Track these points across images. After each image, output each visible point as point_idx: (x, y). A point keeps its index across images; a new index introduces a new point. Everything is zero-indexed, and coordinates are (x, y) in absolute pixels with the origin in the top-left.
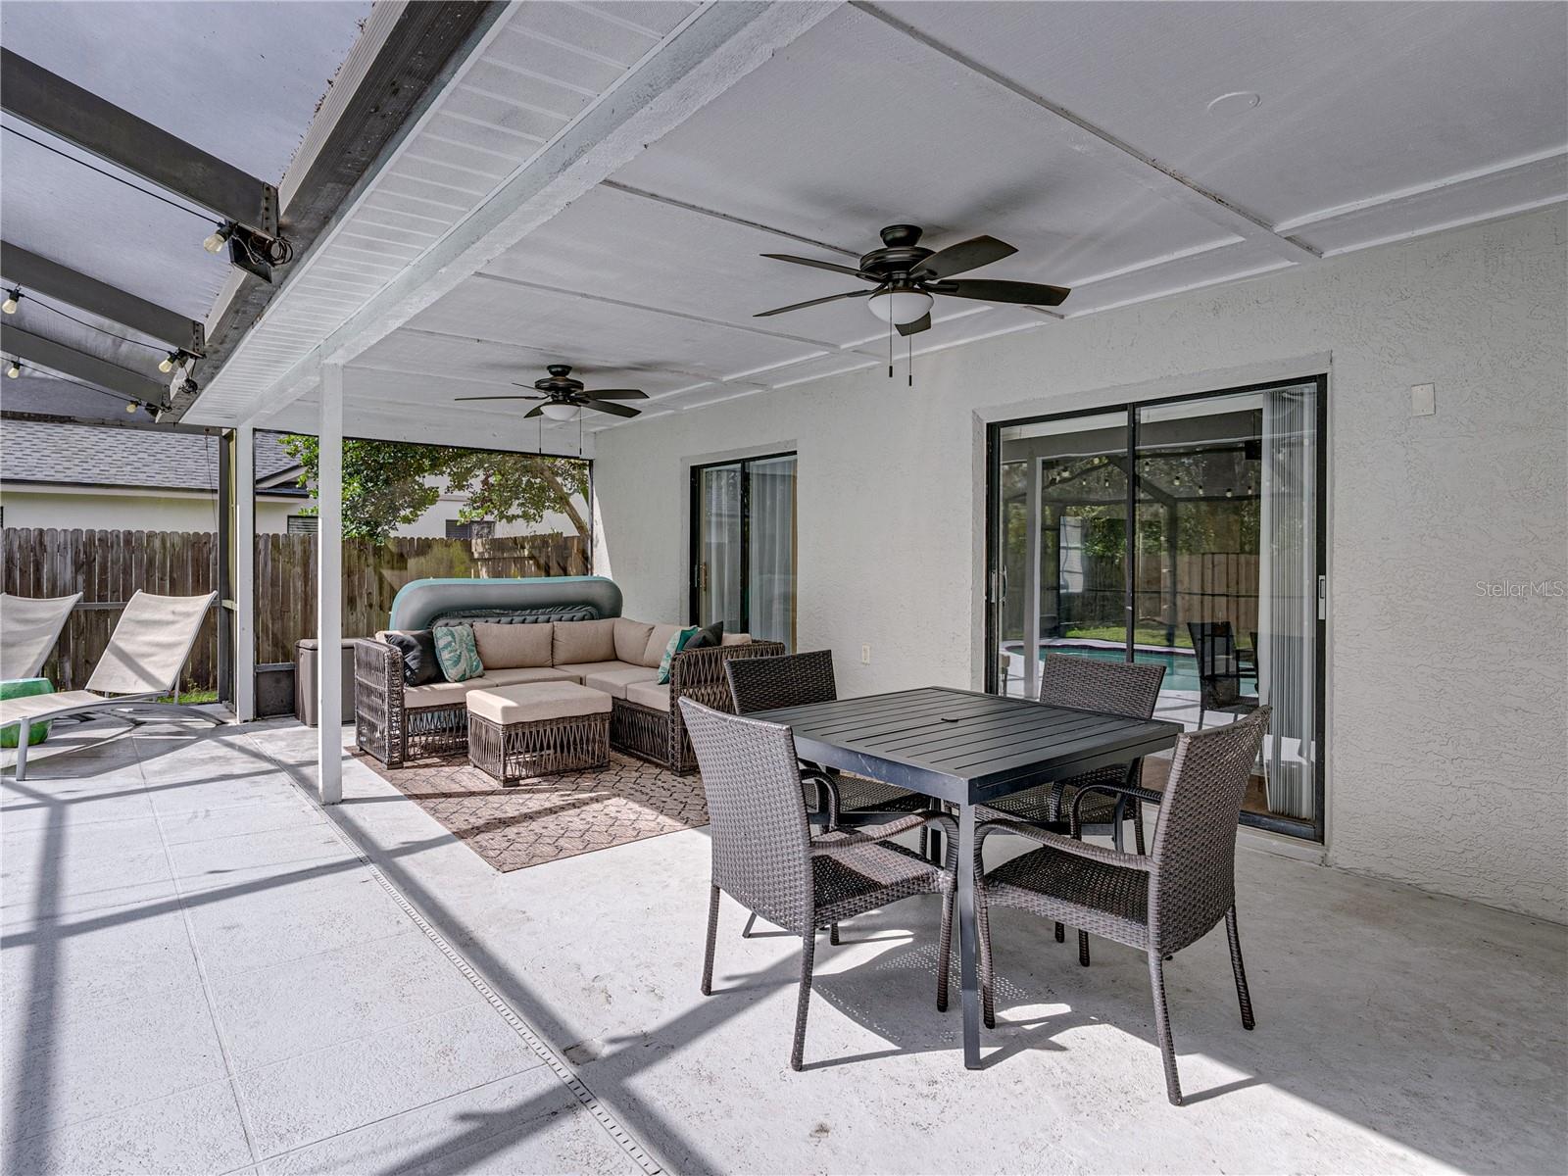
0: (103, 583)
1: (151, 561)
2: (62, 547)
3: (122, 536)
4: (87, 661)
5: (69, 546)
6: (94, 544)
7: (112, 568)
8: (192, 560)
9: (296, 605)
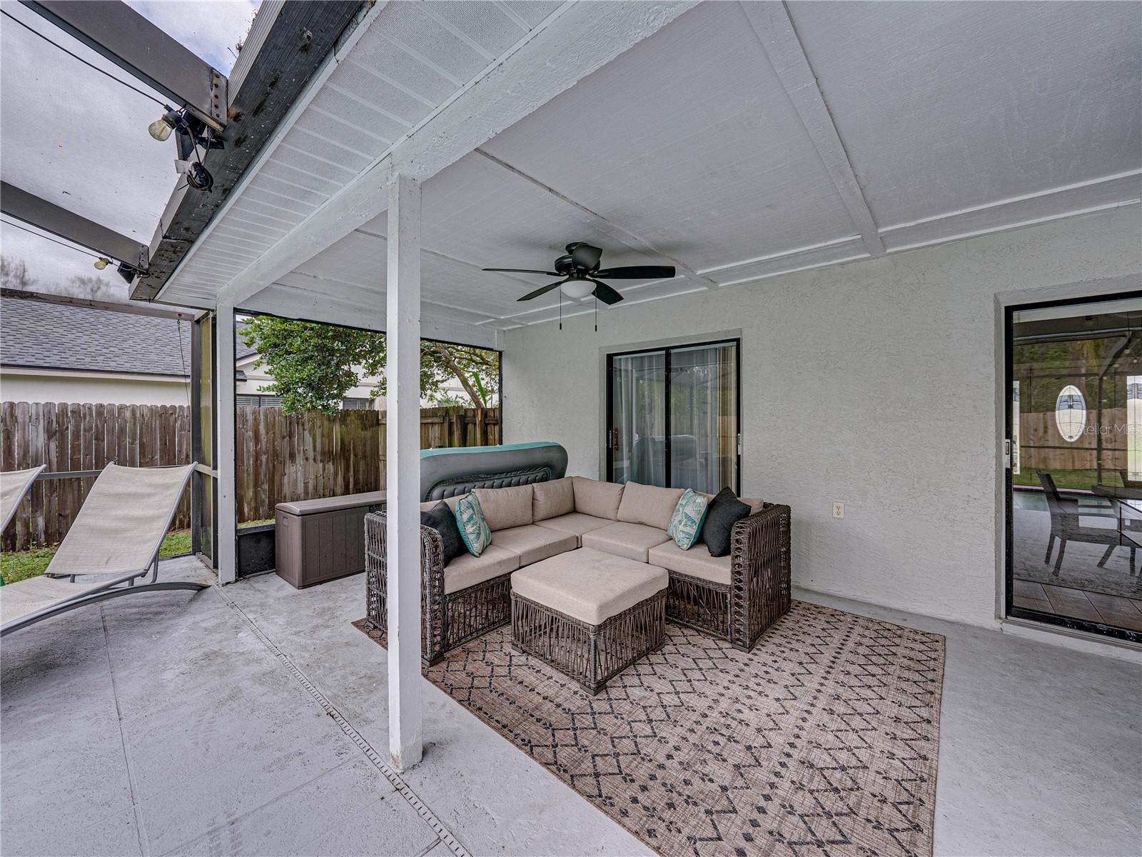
0: (76, 449)
1: (122, 430)
2: (34, 417)
3: (94, 408)
4: (60, 515)
5: (41, 417)
6: (67, 415)
7: (85, 435)
8: (160, 428)
9: (249, 460)
